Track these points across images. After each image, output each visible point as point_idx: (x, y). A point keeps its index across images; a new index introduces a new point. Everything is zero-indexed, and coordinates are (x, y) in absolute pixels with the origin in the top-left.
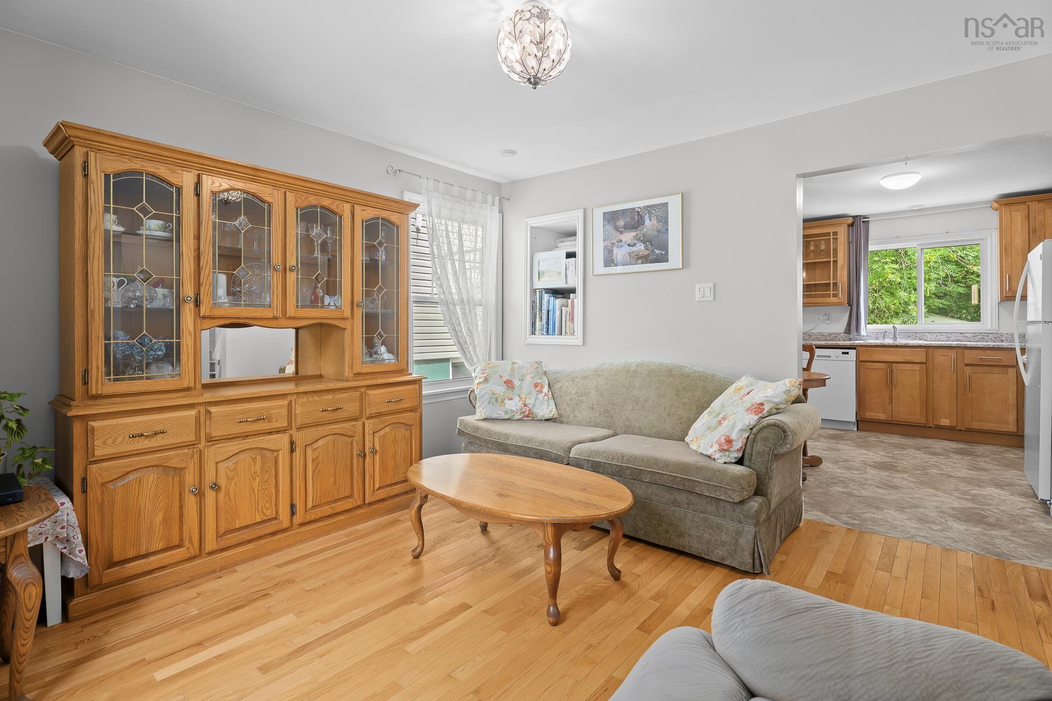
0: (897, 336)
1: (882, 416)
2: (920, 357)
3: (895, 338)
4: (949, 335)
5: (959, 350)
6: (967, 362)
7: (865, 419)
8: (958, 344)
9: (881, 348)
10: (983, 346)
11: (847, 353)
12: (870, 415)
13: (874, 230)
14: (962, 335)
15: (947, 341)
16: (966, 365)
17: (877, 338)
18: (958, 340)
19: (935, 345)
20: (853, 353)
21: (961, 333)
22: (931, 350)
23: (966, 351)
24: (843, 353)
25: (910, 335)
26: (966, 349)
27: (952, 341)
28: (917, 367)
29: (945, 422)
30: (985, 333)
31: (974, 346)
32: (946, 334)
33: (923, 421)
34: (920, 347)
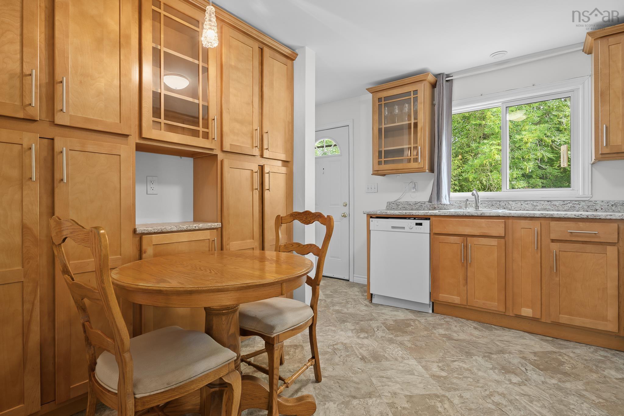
0: (479, 205)
1: (456, 300)
2: (498, 229)
3: (477, 207)
4: (535, 204)
5: (544, 222)
6: (553, 236)
7: (439, 301)
8: (542, 214)
9: (456, 218)
10: (574, 217)
11: (421, 224)
12: (444, 297)
13: (457, 89)
14: (549, 203)
15: (533, 210)
16: (553, 241)
17: (460, 207)
18: (545, 209)
19: (515, 215)
20: (426, 223)
21: (548, 201)
22: (510, 221)
23: (553, 224)
24: (417, 224)
25: (493, 203)
26: (552, 221)
27: (539, 210)
28: (494, 242)
29: (527, 312)
30: (576, 201)
31: (562, 216)
32: (532, 202)
33: (502, 309)
34: (498, 217)
